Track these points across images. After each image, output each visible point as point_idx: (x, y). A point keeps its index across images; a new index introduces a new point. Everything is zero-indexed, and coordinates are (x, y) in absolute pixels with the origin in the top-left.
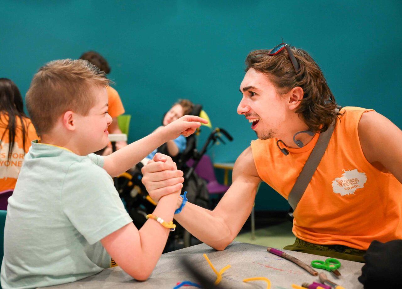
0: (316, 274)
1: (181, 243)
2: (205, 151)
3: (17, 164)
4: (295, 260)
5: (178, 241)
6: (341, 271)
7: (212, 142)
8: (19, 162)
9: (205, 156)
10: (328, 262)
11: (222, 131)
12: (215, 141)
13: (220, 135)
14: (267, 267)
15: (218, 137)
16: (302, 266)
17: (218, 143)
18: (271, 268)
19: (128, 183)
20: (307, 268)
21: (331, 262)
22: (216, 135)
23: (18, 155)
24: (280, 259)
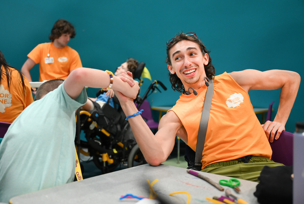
0: (223, 190)
1: (126, 165)
2: (146, 97)
3: (3, 102)
4: (208, 179)
5: (124, 163)
6: (240, 188)
7: (151, 90)
8: (5, 100)
9: (146, 100)
10: (231, 181)
11: (159, 82)
12: (154, 90)
13: (158, 85)
14: (187, 184)
15: (156, 87)
16: (213, 183)
17: (156, 91)
18: (190, 184)
19: (88, 119)
20: (216, 185)
21: (233, 181)
22: (154, 85)
23: (4, 95)
24: (196, 178)
